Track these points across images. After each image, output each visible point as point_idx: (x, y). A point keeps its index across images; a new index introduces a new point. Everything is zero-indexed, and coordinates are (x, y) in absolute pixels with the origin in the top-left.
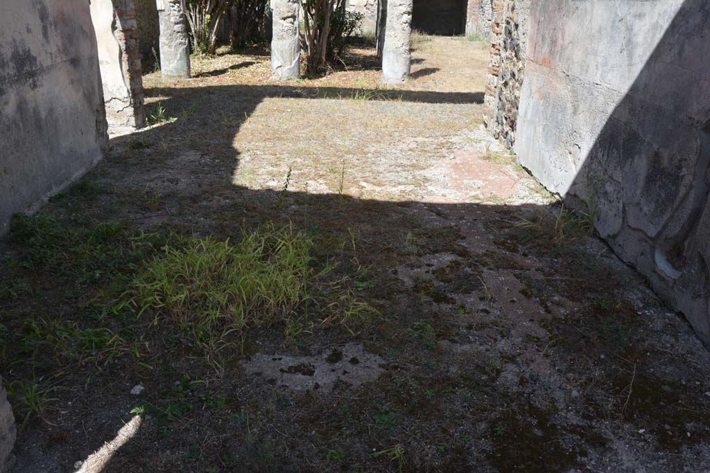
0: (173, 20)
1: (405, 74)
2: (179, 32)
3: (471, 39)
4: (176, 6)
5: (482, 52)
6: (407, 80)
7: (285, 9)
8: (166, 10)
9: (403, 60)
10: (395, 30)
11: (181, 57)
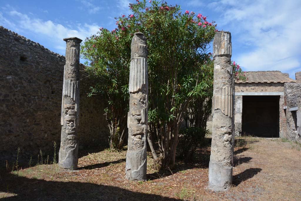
0: (67, 132)
1: (227, 183)
2: (70, 140)
3: (284, 141)
4: (70, 123)
5: (292, 151)
6: (228, 188)
7: (136, 129)
8: (64, 125)
9: (225, 171)
10: (217, 146)
11: (69, 155)
